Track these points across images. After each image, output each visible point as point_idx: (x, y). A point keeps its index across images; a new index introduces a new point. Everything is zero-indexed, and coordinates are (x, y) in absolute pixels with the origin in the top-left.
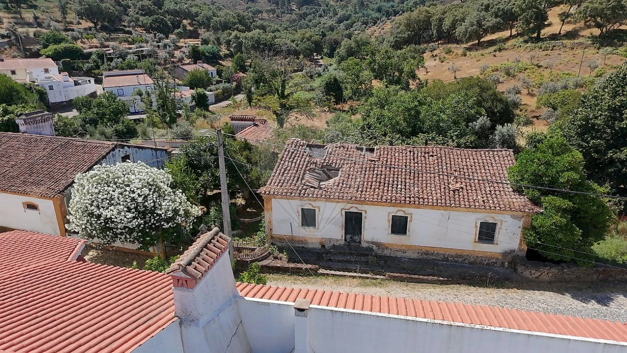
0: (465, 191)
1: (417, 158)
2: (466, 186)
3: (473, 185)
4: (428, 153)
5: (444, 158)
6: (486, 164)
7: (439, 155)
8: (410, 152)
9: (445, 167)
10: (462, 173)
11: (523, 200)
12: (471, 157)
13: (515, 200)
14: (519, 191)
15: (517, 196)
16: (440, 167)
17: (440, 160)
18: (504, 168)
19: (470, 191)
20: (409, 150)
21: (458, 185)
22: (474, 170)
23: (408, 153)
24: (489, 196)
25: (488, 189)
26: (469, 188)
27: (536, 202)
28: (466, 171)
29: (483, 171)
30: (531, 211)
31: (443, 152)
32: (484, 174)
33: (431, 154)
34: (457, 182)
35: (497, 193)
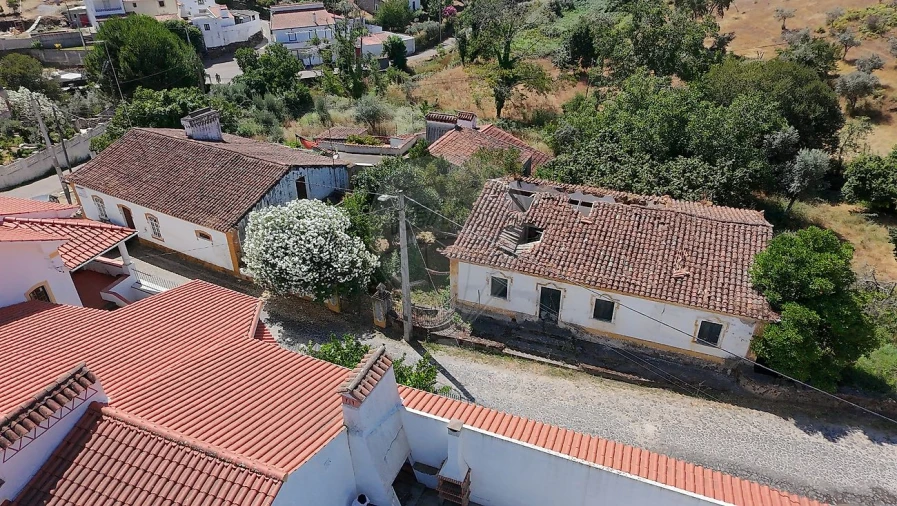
0: (690, 279)
1: (643, 224)
2: (694, 273)
3: (703, 272)
4: (659, 219)
5: (677, 229)
6: (730, 243)
7: (672, 224)
8: (636, 214)
9: (674, 243)
10: (695, 253)
11: (760, 302)
12: (714, 231)
13: (750, 301)
14: (759, 289)
15: (755, 296)
16: (669, 242)
17: (671, 232)
18: (753, 253)
19: (696, 281)
20: (635, 211)
21: (684, 271)
22: (712, 251)
23: (633, 216)
24: (719, 290)
25: (721, 280)
26: (697, 276)
27: (775, 307)
28: (700, 250)
29: (723, 253)
30: (765, 319)
31: (678, 220)
32: (722, 259)
33: (662, 220)
34: (684, 266)
35: (731, 288)
